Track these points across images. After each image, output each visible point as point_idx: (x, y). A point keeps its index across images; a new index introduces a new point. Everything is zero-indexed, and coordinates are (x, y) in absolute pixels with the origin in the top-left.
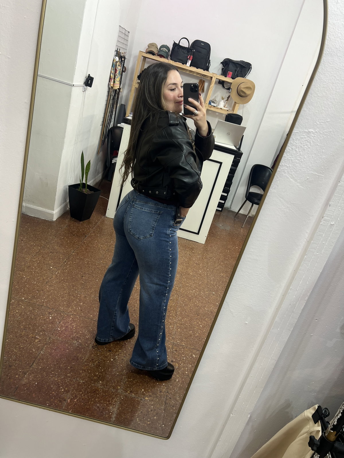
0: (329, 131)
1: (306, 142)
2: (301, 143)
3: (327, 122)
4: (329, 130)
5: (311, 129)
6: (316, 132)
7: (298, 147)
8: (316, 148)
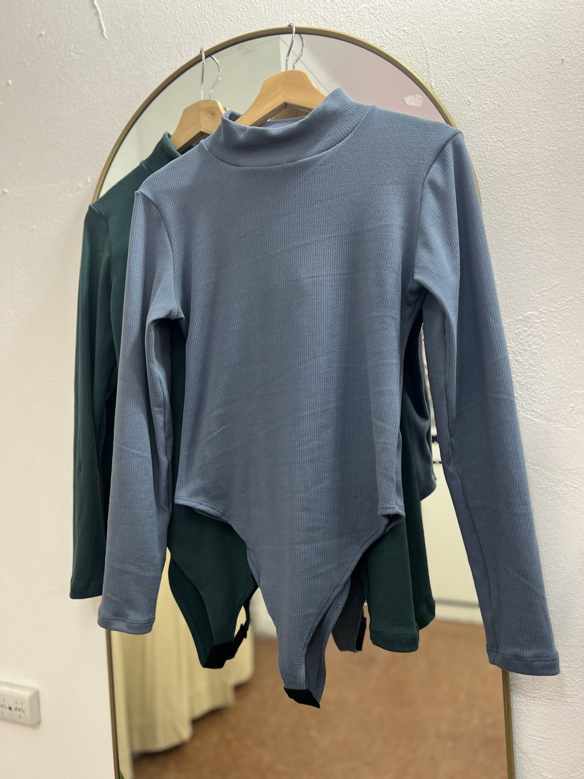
0: (568, 301)
1: (531, 337)
2: (523, 344)
3: (555, 286)
4: (567, 298)
5: (529, 311)
6: (541, 312)
7: (520, 353)
8: (559, 342)
